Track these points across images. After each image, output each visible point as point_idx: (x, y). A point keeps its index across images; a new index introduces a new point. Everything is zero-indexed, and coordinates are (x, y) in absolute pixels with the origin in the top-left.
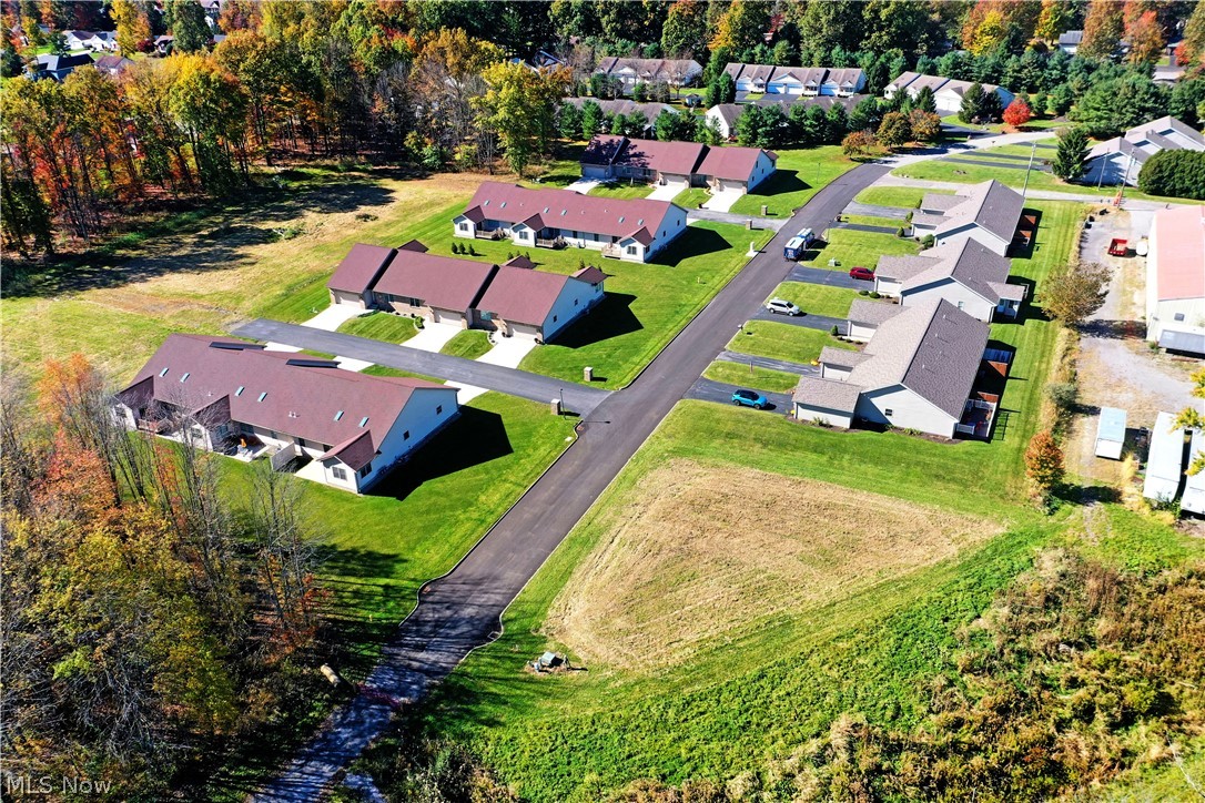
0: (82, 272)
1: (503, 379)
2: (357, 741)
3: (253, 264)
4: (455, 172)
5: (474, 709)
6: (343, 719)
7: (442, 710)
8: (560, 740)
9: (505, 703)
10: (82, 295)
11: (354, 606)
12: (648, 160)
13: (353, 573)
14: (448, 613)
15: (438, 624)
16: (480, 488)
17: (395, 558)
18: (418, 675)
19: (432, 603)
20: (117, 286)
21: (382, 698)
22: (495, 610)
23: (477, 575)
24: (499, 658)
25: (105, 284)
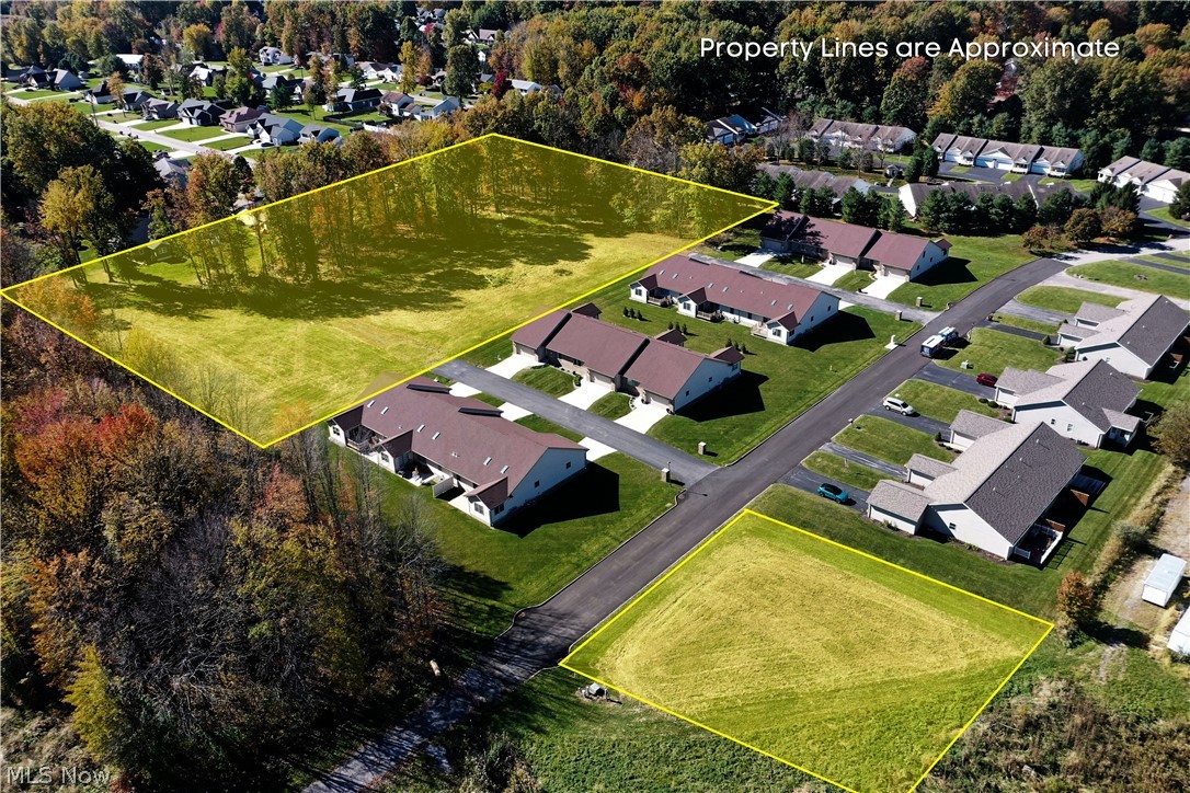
0: (335, 300)
1: (631, 442)
2: (442, 722)
3: (461, 307)
4: (650, 232)
5: (530, 716)
6: (437, 703)
7: (507, 712)
8: (585, 753)
9: (554, 717)
10: (331, 321)
11: (466, 618)
12: (822, 240)
13: (470, 592)
14: (532, 637)
15: (523, 644)
16: (585, 537)
17: (504, 586)
18: (497, 681)
19: (523, 627)
20: (356, 316)
21: (466, 694)
22: (568, 641)
23: (562, 611)
24: (559, 681)
25: (348, 314)
